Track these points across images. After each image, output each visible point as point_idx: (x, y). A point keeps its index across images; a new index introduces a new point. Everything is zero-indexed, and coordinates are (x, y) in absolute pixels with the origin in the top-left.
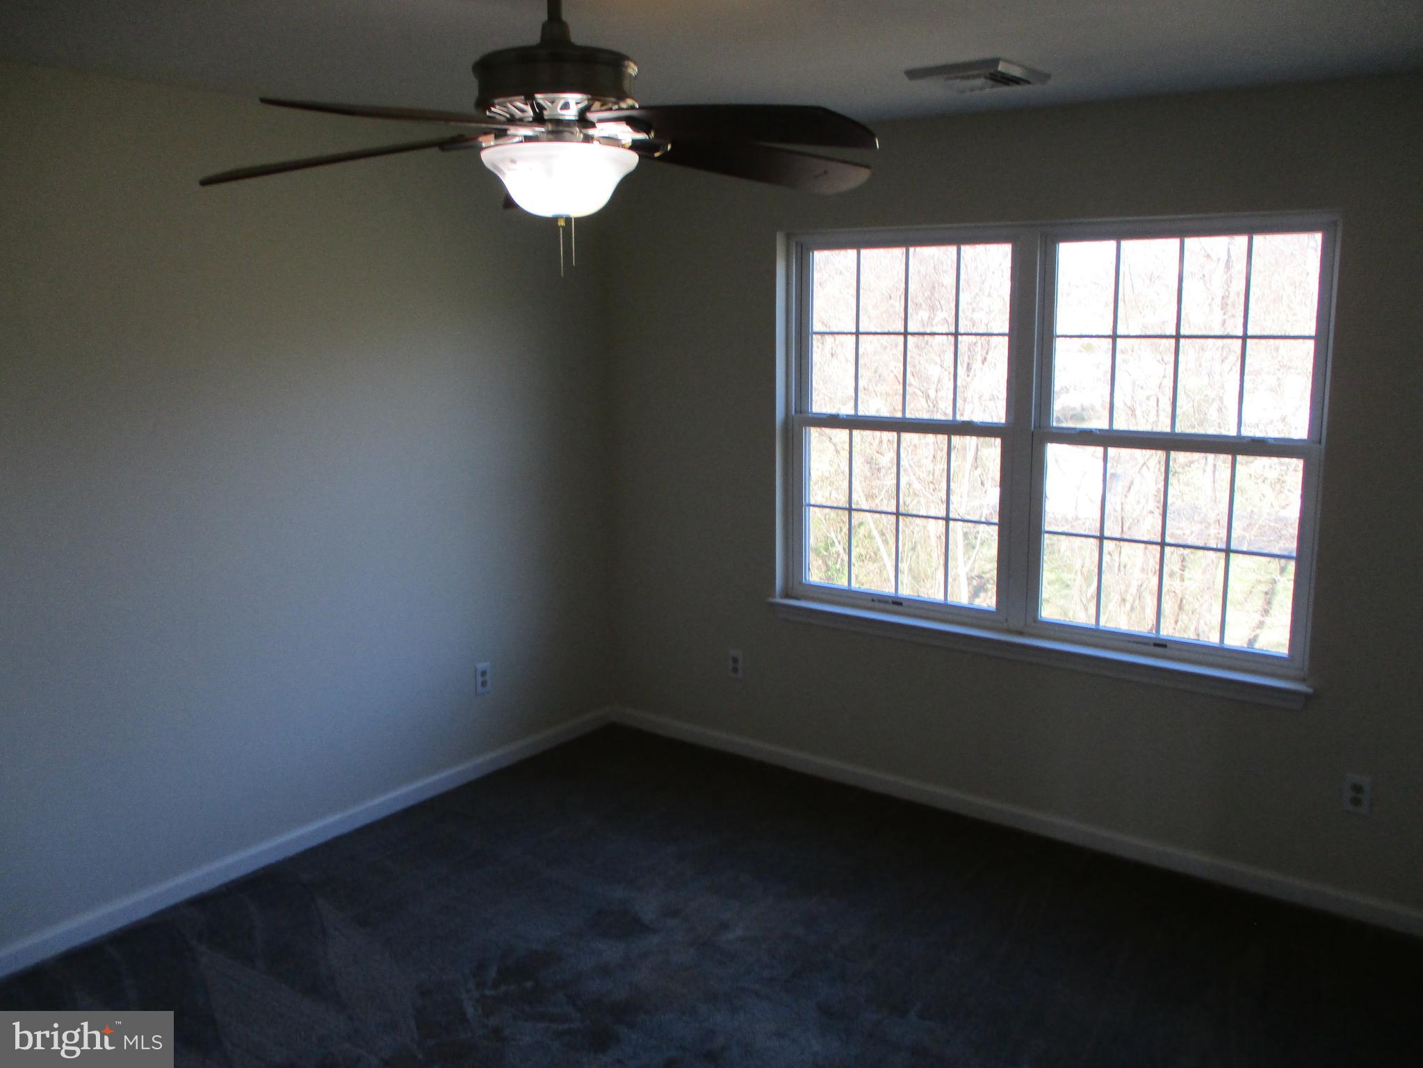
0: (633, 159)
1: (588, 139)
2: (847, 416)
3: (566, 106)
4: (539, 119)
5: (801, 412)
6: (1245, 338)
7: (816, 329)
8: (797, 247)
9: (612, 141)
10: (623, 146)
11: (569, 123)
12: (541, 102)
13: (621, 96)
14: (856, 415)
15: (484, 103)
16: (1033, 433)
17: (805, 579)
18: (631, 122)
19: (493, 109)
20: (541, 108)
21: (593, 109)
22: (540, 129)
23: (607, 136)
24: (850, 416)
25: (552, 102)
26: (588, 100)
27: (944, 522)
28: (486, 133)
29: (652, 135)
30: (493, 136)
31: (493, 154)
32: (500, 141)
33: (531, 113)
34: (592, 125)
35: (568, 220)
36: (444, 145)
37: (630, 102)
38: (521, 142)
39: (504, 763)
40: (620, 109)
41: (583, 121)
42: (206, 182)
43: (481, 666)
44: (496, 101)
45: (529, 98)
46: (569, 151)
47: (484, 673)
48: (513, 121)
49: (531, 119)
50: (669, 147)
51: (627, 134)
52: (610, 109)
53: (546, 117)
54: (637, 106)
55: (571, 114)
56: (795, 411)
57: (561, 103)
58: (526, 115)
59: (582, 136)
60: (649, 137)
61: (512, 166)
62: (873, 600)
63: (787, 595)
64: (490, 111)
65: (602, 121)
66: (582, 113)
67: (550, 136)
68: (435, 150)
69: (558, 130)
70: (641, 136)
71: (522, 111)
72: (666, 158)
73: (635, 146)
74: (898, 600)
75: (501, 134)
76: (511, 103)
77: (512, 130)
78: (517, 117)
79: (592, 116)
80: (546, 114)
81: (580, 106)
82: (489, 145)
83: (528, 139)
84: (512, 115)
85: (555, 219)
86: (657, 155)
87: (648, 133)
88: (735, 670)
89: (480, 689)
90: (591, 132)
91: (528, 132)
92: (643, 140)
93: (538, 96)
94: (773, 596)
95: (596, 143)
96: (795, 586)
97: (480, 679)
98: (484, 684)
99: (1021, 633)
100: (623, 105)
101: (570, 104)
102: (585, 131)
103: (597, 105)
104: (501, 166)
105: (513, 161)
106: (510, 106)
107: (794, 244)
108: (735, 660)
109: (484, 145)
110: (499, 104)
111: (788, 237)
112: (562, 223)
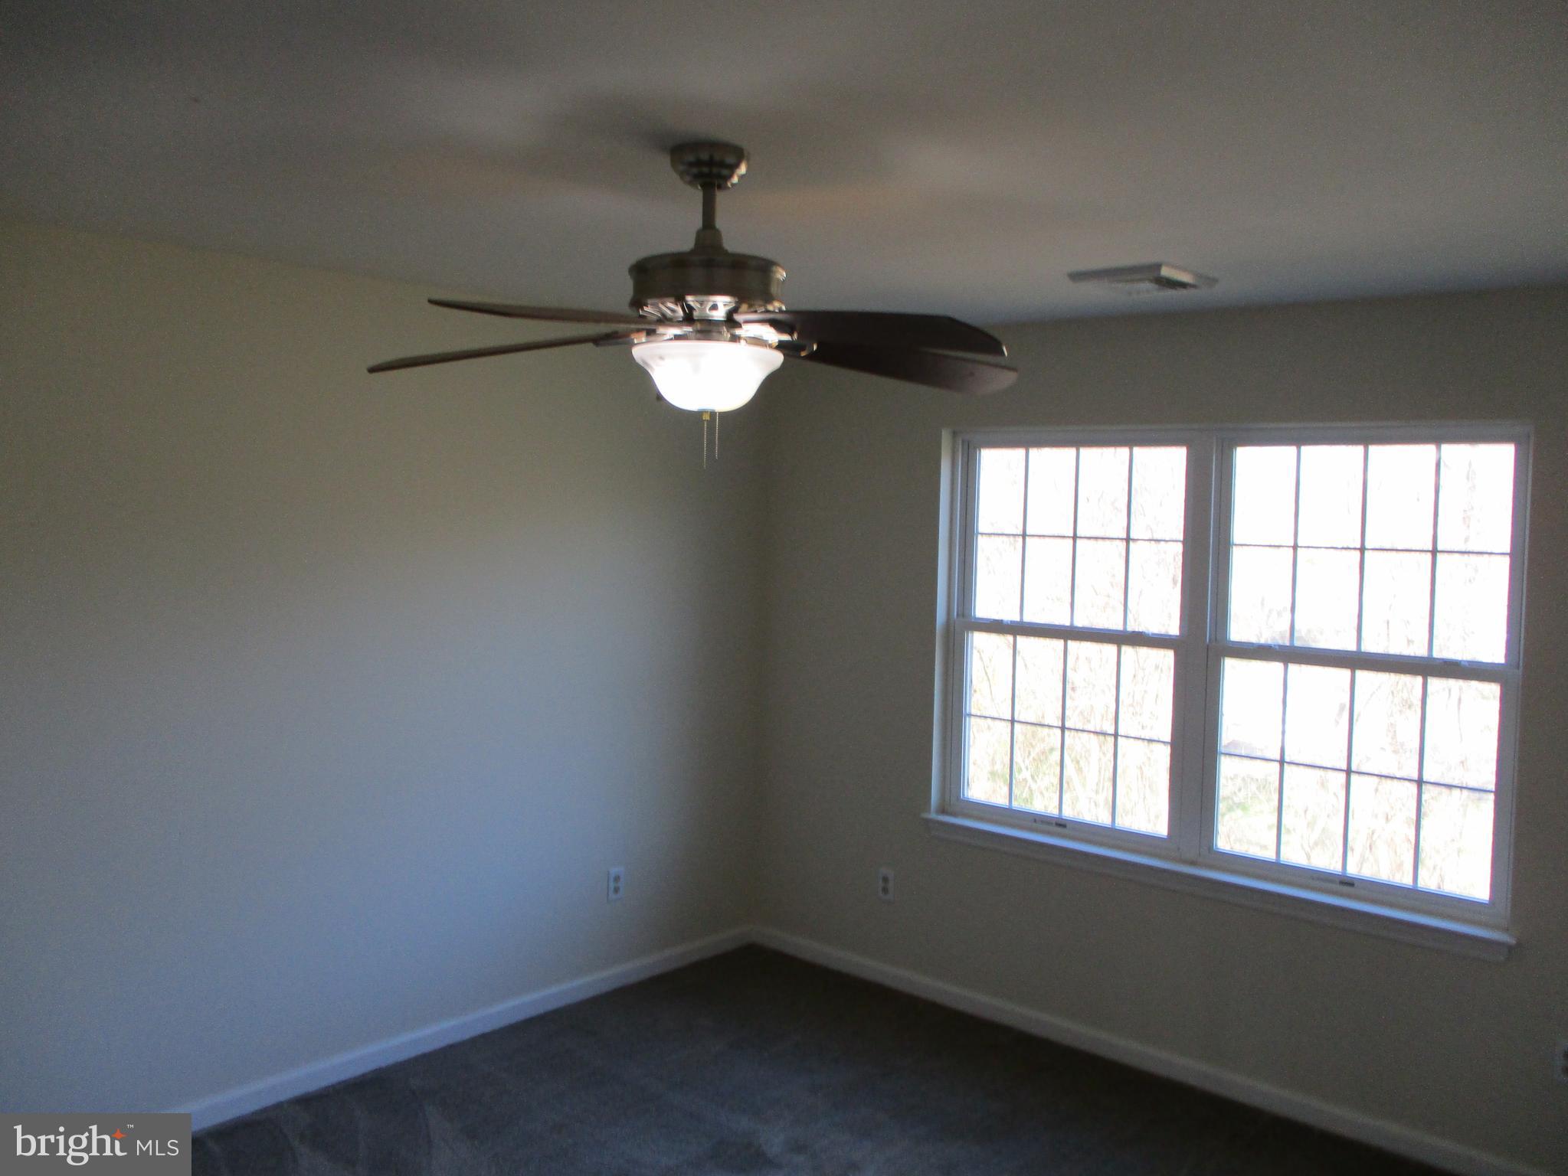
0: (777, 359)
1: (735, 339)
2: (1011, 621)
3: (714, 307)
4: (689, 319)
5: (963, 616)
6: (1434, 552)
7: (981, 530)
8: (963, 445)
9: (758, 341)
10: (770, 346)
11: (717, 323)
12: (692, 304)
13: (768, 298)
14: (1021, 621)
15: (638, 303)
16: (1208, 646)
17: (963, 795)
18: (776, 324)
19: (645, 308)
20: (691, 309)
21: (740, 310)
22: (689, 329)
23: (753, 336)
24: (1014, 622)
25: (701, 304)
26: (736, 303)
27: (1113, 737)
28: (639, 331)
29: (795, 336)
30: (644, 334)
31: (643, 350)
32: (652, 338)
33: (680, 313)
34: (738, 325)
35: (713, 414)
36: (598, 340)
37: (777, 304)
38: (671, 339)
39: (633, 979)
40: (767, 311)
41: (731, 322)
42: (373, 370)
43: (614, 871)
44: (649, 301)
45: (680, 299)
46: (716, 350)
47: (617, 879)
48: (665, 320)
49: (681, 319)
50: (815, 347)
51: (772, 336)
52: (756, 312)
53: (695, 318)
54: (784, 308)
55: (720, 314)
56: (958, 615)
57: (710, 305)
58: (677, 315)
59: (729, 336)
60: (792, 338)
61: (661, 362)
62: (1035, 821)
63: (943, 810)
64: (643, 310)
65: (747, 322)
66: (730, 315)
67: (699, 335)
68: (590, 345)
69: (707, 330)
70: (786, 337)
71: (673, 311)
72: (812, 357)
73: (781, 346)
74: (1063, 823)
75: (651, 333)
76: (663, 304)
77: (661, 330)
78: (668, 316)
79: (738, 318)
80: (696, 314)
81: (728, 308)
82: (640, 342)
83: (677, 338)
84: (664, 315)
85: (700, 413)
86: (803, 354)
87: (791, 334)
88: (885, 890)
89: (612, 896)
90: (738, 332)
91: (677, 331)
92: (787, 341)
93: (690, 299)
94: (929, 811)
95: (743, 342)
96: (953, 799)
97: (612, 885)
98: (616, 890)
99: (1193, 863)
100: (770, 308)
101: (720, 305)
102: (733, 331)
103: (744, 307)
104: (651, 362)
105: (661, 358)
106: (661, 306)
107: (960, 442)
108: (885, 880)
109: (636, 342)
110: (651, 305)
111: (955, 434)
112: (706, 417)
